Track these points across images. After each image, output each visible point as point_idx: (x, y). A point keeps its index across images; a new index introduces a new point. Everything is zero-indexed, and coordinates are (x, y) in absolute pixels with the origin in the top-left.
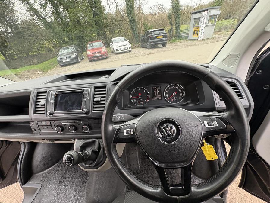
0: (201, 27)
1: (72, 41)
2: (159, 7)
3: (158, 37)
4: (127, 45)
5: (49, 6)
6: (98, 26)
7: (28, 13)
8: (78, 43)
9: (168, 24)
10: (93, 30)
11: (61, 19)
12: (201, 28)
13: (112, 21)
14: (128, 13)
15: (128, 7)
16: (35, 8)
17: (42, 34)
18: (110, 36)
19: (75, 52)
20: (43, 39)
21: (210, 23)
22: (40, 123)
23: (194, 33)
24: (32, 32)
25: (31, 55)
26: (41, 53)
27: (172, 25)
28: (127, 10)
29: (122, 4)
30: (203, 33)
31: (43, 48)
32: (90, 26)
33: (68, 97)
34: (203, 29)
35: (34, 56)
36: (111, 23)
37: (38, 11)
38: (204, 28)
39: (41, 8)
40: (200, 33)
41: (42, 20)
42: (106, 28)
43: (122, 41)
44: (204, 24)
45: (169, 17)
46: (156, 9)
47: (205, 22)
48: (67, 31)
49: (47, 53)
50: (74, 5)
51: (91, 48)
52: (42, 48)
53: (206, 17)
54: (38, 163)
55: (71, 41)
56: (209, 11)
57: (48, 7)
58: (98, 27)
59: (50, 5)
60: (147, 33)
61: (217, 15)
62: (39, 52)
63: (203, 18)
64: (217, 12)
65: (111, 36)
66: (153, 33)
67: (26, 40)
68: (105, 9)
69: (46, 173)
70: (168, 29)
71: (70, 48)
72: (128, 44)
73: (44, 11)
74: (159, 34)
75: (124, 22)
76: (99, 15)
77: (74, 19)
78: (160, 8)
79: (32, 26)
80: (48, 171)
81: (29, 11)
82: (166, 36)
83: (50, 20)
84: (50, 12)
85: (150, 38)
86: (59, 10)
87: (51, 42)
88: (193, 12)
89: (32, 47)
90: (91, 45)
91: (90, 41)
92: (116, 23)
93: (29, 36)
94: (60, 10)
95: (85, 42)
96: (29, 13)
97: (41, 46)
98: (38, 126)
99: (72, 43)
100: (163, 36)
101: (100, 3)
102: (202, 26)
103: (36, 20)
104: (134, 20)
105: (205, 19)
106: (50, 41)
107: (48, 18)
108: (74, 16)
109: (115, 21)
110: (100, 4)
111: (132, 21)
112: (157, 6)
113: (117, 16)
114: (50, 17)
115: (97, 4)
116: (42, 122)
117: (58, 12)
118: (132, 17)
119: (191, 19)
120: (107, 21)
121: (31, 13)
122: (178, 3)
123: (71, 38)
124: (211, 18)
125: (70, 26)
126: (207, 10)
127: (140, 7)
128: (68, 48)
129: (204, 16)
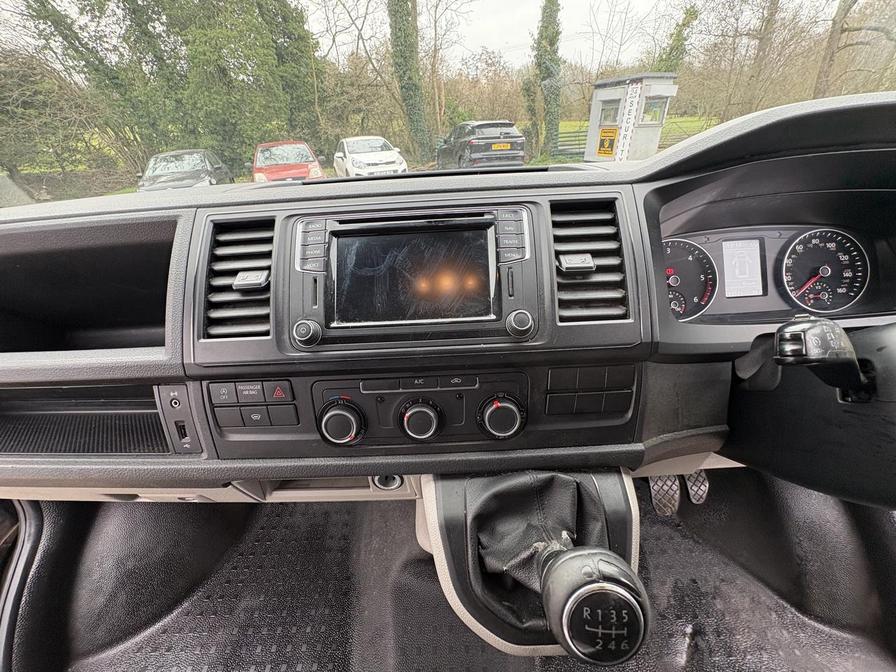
0: (623, 128)
1: (196, 138)
2: (491, 60)
3: (494, 147)
4: (393, 162)
5: (115, 8)
6: (292, 94)
7: (28, 23)
8: (215, 143)
9: (523, 111)
10: (274, 107)
11: (159, 59)
12: (623, 132)
13: (342, 83)
14: (397, 63)
15: (398, 45)
16: (58, 8)
17: (79, 101)
18: (332, 132)
19: (209, 174)
20: (80, 121)
21: (648, 118)
22: (223, 392)
23: (602, 144)
24: (40, 93)
25: (26, 174)
26: (68, 169)
27: (534, 114)
28: (394, 55)
29: (377, 35)
30: (627, 148)
31: (79, 152)
32: (265, 94)
33: (406, 250)
34: (629, 133)
35: (39, 179)
36: (338, 90)
37: (69, 21)
38: (630, 130)
39: (81, 14)
40: (620, 145)
41: (81, 52)
42: (320, 106)
43: (373, 149)
44: (632, 121)
45: (528, 90)
46: (479, 64)
47: (633, 113)
48: (178, 101)
49: (94, 170)
50: (209, 18)
51: (268, 163)
52: (76, 150)
53: (636, 100)
54: (101, 600)
55: (193, 136)
56: (645, 82)
57: (108, 12)
58: (292, 99)
59: (118, 7)
60: (460, 131)
61: (667, 98)
62: (63, 168)
63: (629, 101)
64: (667, 89)
65: (338, 130)
66: (479, 133)
67: (12, 118)
68: (318, 42)
69: (139, 650)
70: (524, 128)
71: (187, 157)
72: (398, 162)
73: (95, 24)
74: (499, 138)
75: (383, 91)
76: (296, 61)
77: (208, 62)
78: (493, 64)
79: (38, 70)
80: (151, 637)
81: (33, 16)
82: (522, 146)
83: (114, 58)
84: (118, 30)
85: (471, 147)
86: (151, 29)
87: (111, 133)
88: (599, 82)
89: (35, 146)
90: (267, 154)
91: (262, 140)
92: (355, 93)
93: (26, 105)
94: (154, 28)
95: (244, 142)
96: (30, 24)
97: (72, 144)
98: (213, 406)
99: (193, 141)
100: (512, 144)
101: (303, 23)
102: (624, 125)
103: (59, 51)
104: (417, 87)
105: (635, 106)
106: (108, 129)
107: (107, 49)
108: (208, 54)
109: (352, 85)
110: (302, 27)
111: (410, 89)
112: (483, 57)
113: (358, 72)
114: (115, 48)
115: (292, 25)
116: (241, 387)
117: (146, 33)
118: (410, 78)
119: (593, 103)
120: (322, 82)
121: (42, 27)
122: (555, 52)
123: (191, 127)
124: (653, 103)
125: (192, 86)
126: (640, 80)
127: (436, 51)
128: (177, 158)
129: (632, 98)
